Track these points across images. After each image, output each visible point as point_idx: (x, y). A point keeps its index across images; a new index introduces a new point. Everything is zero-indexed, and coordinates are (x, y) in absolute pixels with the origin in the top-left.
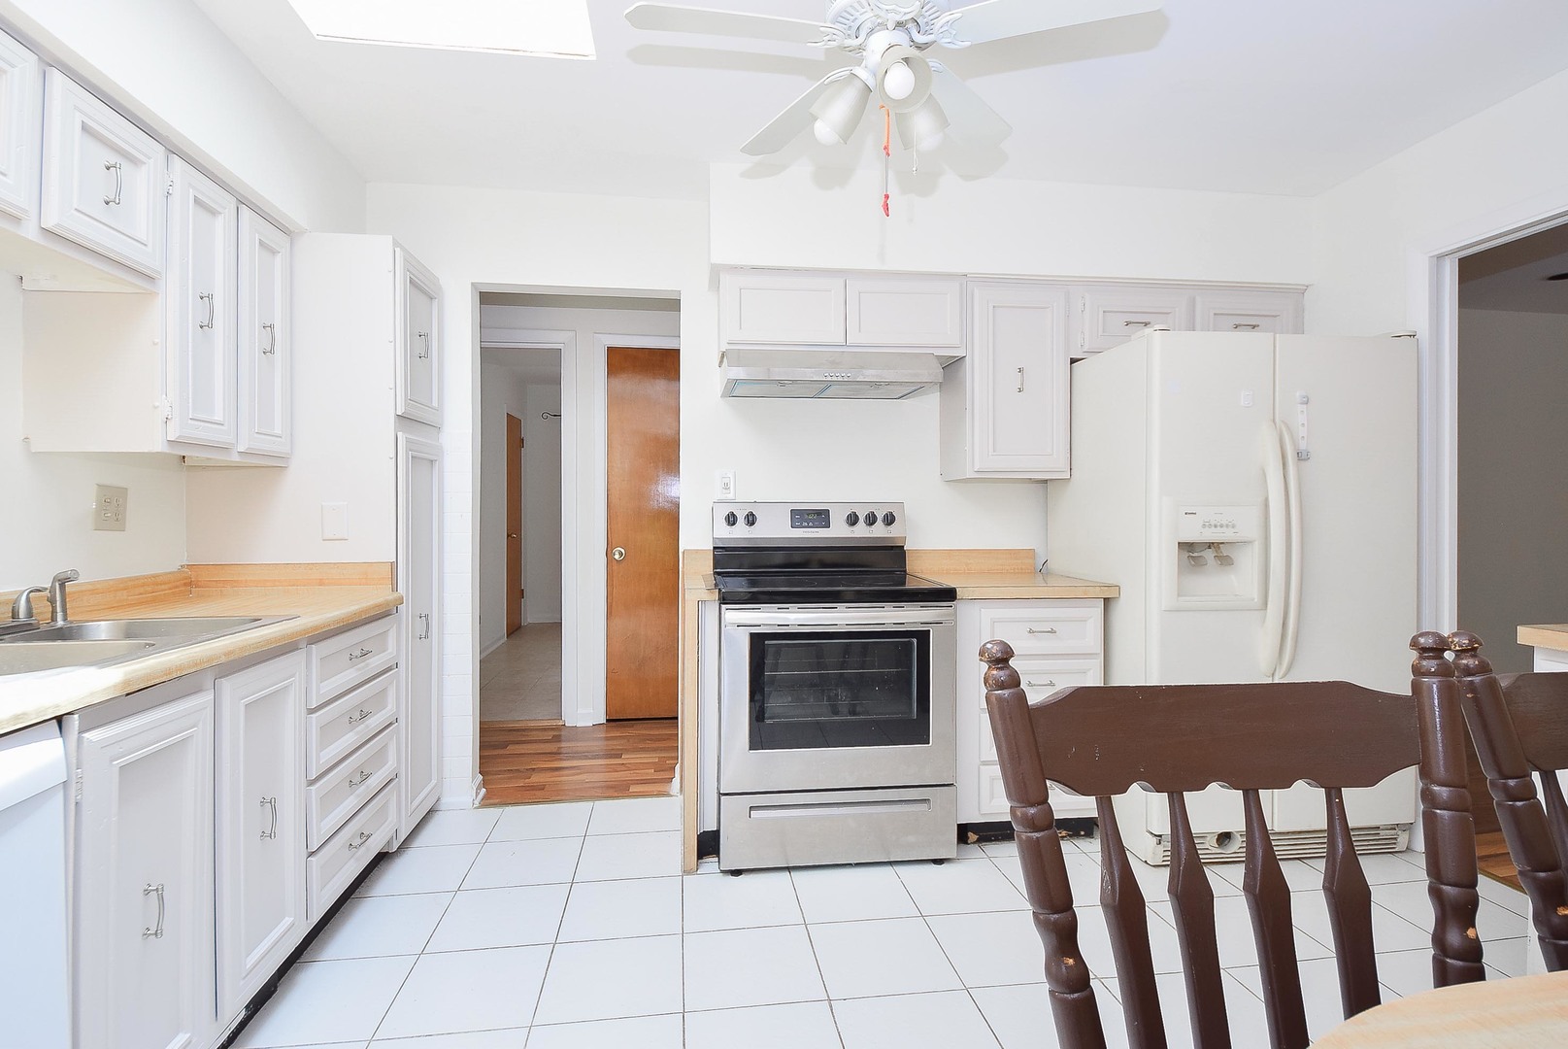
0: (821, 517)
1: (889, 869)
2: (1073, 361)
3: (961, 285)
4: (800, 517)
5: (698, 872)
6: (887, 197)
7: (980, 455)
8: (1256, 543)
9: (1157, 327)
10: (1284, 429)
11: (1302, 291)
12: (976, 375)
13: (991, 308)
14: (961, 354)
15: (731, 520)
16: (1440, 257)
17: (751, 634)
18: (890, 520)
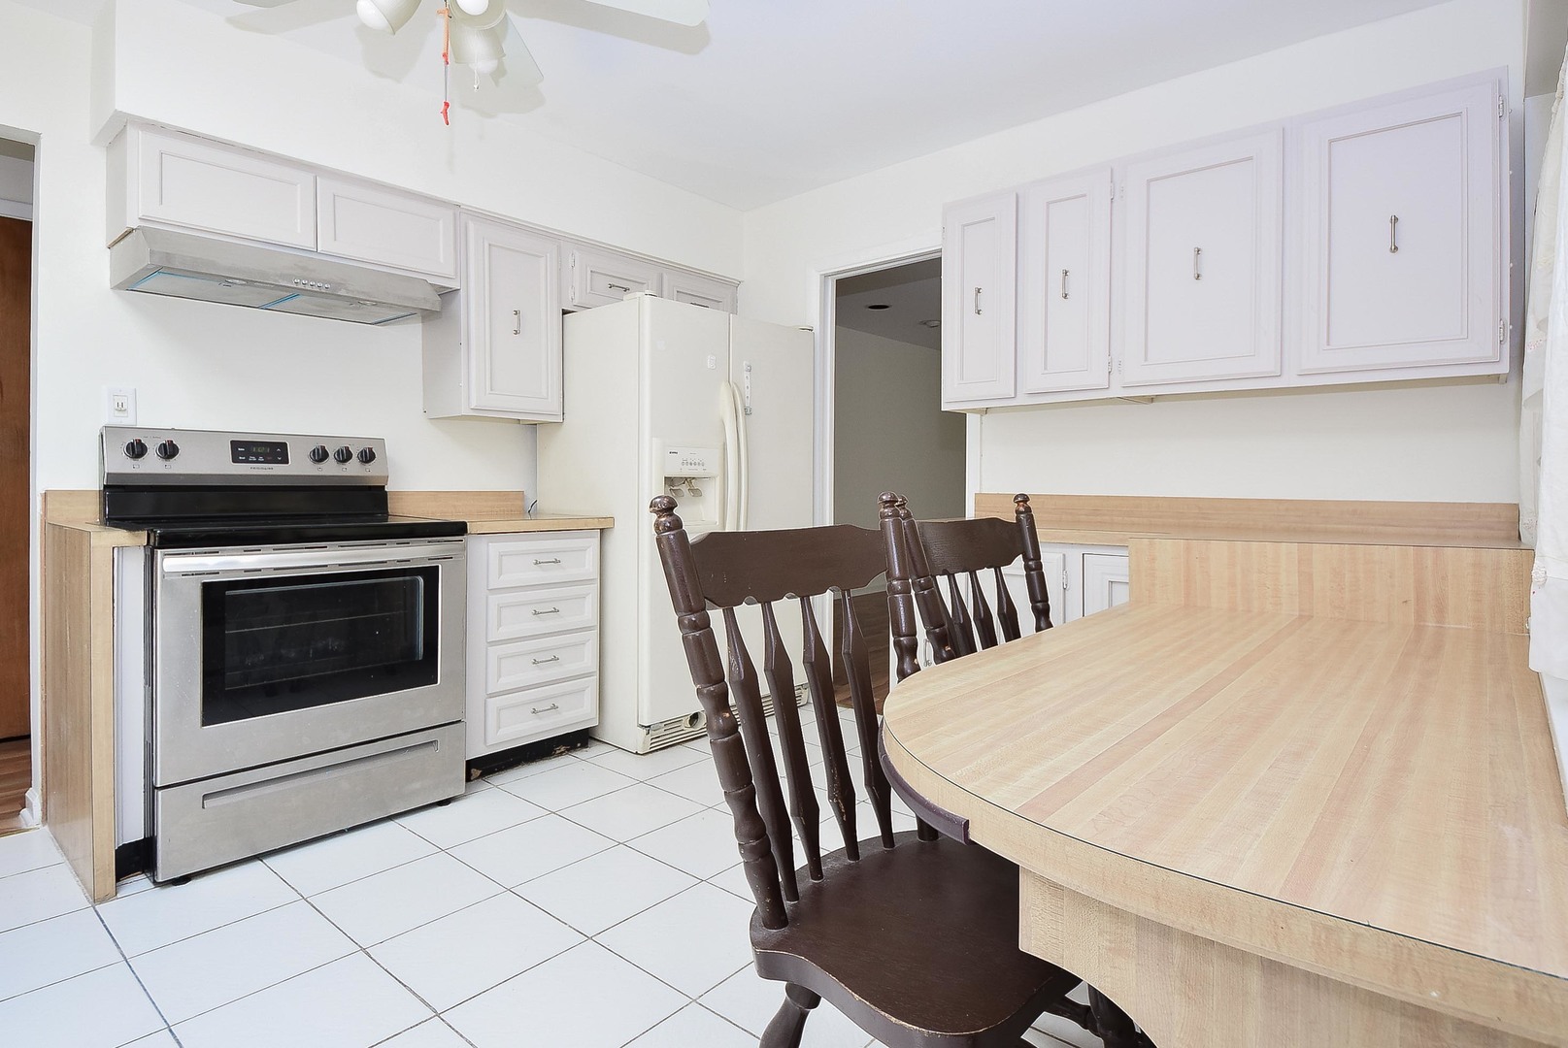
0: (276, 451)
1: (390, 825)
2: (565, 312)
3: (455, 214)
4: (243, 449)
5: (119, 896)
6: (447, 105)
7: (474, 391)
8: (718, 479)
9: (647, 292)
10: (735, 388)
11: (736, 285)
12: (472, 310)
13: (487, 245)
14: (454, 285)
15: (137, 450)
16: (826, 276)
17: (204, 583)
18: (368, 457)
